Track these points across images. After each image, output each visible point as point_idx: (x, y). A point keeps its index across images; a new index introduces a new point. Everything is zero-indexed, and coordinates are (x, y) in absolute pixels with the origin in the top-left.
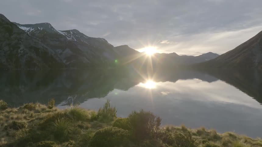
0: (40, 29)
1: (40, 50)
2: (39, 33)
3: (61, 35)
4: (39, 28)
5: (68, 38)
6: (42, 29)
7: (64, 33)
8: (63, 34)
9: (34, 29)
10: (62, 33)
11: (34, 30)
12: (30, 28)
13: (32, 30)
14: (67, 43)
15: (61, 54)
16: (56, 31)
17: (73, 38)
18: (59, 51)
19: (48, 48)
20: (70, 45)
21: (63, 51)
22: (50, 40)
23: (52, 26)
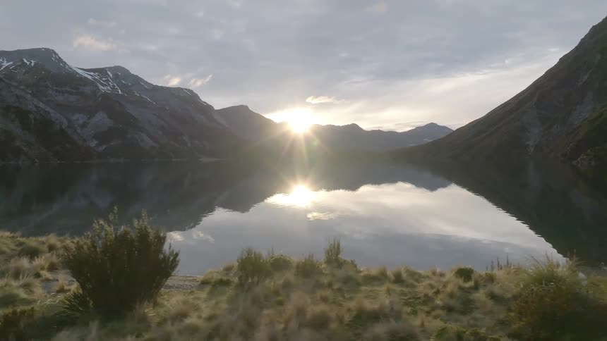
0: (28, 63)
1: (31, 116)
2: (26, 72)
3: (83, 80)
4: (25, 61)
5: (101, 87)
6: (33, 64)
7: (92, 73)
8: (90, 77)
9: (11, 63)
10: (86, 76)
11: (12, 65)
12: (1, 60)
13: (6, 64)
14: (100, 99)
15: (83, 126)
16: (70, 68)
17: (113, 88)
18: (80, 118)
19: (51, 111)
20: (108, 104)
21: (89, 119)
22: (56, 91)
23: (59, 58)
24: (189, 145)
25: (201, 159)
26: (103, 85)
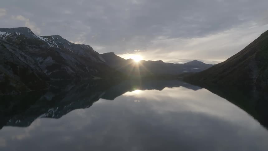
0: (18, 34)
2: (17, 38)
3: (42, 42)
4: (16, 33)
5: (49, 45)
6: (19, 35)
7: (46, 38)
8: (44, 40)
9: (10, 34)
10: (43, 39)
11: (10, 35)
12: (5, 32)
13: (8, 34)
14: (49, 50)
15: (41, 63)
16: (36, 36)
17: (55, 45)
18: (40, 59)
19: (27, 56)
20: (53, 53)
21: (44, 60)
22: (30, 47)
23: (31, 31)
24: (89, 71)
25: (94, 78)
26: (50, 44)
